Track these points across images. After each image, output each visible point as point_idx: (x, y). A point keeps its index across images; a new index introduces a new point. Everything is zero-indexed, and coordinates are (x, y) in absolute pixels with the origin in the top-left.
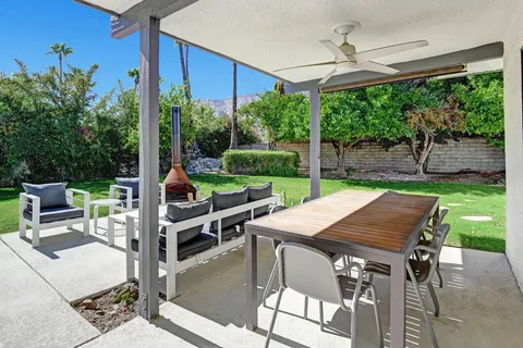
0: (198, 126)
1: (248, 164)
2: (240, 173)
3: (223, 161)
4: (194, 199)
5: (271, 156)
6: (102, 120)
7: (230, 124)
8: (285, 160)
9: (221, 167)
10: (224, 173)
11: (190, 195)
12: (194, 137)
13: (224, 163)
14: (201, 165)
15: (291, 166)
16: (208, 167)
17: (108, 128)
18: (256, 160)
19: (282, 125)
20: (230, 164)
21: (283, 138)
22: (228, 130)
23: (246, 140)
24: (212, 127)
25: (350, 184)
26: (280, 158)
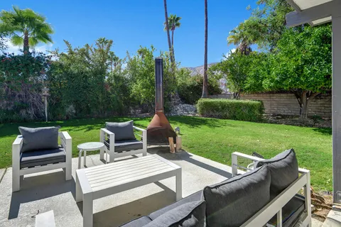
0: (179, 82)
1: (217, 110)
2: (211, 116)
3: (197, 107)
4: (175, 142)
5: (238, 103)
6: (117, 78)
7: (202, 80)
8: (251, 107)
9: (196, 111)
10: (198, 115)
11: (171, 139)
12: (176, 89)
13: (198, 109)
14: (181, 109)
15: (257, 112)
16: (186, 111)
17: (121, 83)
18: (224, 106)
19: (248, 79)
20: (202, 109)
21: (248, 89)
22: (200, 85)
23: (214, 91)
24: (189, 82)
25: (323, 132)
26: (247, 105)
